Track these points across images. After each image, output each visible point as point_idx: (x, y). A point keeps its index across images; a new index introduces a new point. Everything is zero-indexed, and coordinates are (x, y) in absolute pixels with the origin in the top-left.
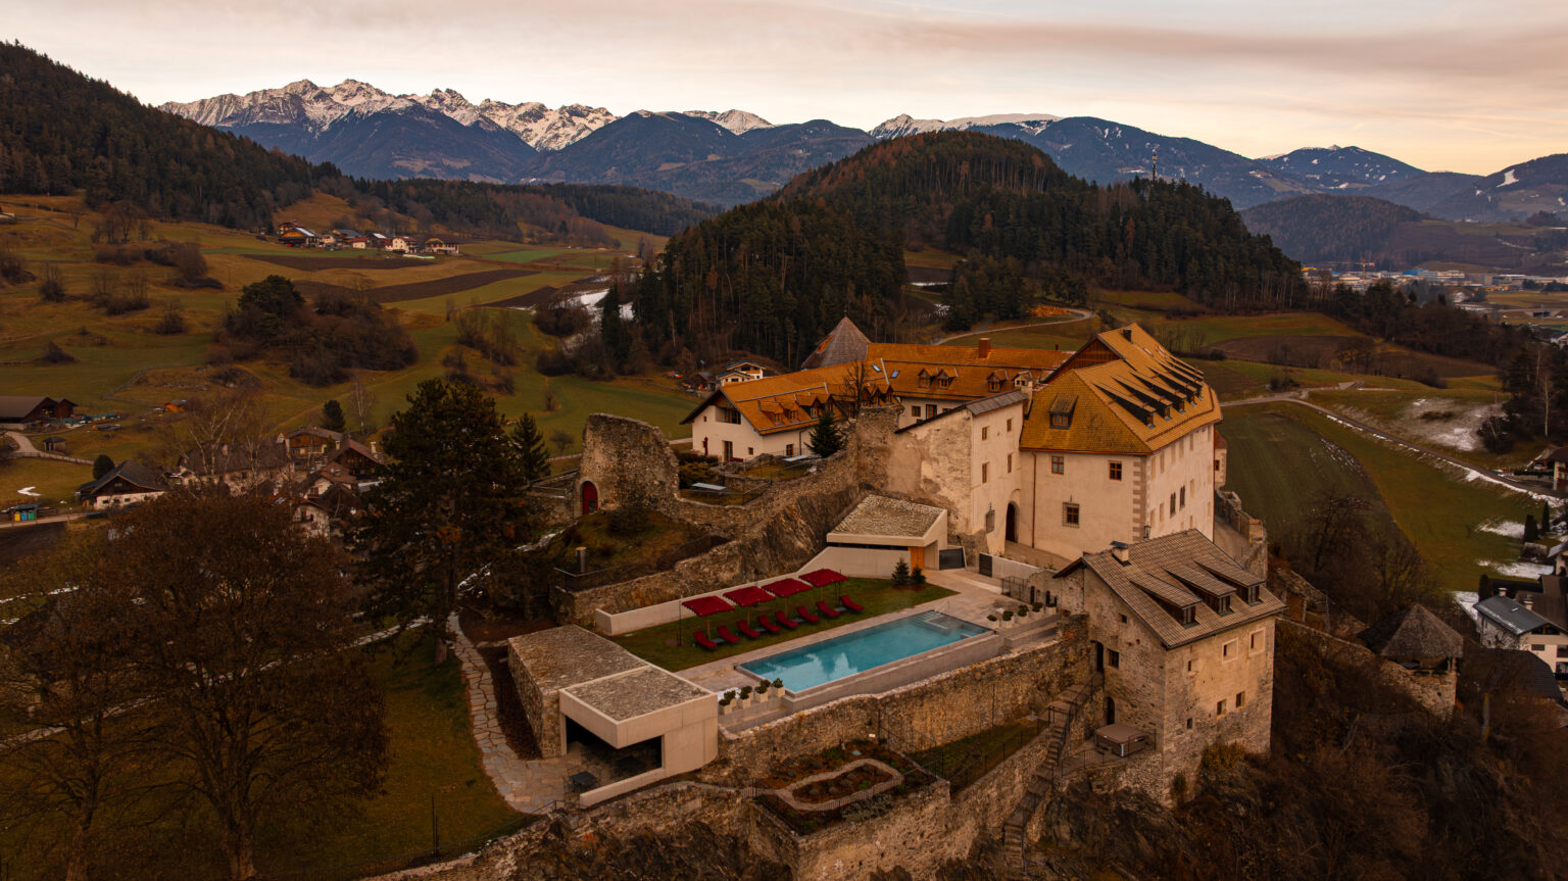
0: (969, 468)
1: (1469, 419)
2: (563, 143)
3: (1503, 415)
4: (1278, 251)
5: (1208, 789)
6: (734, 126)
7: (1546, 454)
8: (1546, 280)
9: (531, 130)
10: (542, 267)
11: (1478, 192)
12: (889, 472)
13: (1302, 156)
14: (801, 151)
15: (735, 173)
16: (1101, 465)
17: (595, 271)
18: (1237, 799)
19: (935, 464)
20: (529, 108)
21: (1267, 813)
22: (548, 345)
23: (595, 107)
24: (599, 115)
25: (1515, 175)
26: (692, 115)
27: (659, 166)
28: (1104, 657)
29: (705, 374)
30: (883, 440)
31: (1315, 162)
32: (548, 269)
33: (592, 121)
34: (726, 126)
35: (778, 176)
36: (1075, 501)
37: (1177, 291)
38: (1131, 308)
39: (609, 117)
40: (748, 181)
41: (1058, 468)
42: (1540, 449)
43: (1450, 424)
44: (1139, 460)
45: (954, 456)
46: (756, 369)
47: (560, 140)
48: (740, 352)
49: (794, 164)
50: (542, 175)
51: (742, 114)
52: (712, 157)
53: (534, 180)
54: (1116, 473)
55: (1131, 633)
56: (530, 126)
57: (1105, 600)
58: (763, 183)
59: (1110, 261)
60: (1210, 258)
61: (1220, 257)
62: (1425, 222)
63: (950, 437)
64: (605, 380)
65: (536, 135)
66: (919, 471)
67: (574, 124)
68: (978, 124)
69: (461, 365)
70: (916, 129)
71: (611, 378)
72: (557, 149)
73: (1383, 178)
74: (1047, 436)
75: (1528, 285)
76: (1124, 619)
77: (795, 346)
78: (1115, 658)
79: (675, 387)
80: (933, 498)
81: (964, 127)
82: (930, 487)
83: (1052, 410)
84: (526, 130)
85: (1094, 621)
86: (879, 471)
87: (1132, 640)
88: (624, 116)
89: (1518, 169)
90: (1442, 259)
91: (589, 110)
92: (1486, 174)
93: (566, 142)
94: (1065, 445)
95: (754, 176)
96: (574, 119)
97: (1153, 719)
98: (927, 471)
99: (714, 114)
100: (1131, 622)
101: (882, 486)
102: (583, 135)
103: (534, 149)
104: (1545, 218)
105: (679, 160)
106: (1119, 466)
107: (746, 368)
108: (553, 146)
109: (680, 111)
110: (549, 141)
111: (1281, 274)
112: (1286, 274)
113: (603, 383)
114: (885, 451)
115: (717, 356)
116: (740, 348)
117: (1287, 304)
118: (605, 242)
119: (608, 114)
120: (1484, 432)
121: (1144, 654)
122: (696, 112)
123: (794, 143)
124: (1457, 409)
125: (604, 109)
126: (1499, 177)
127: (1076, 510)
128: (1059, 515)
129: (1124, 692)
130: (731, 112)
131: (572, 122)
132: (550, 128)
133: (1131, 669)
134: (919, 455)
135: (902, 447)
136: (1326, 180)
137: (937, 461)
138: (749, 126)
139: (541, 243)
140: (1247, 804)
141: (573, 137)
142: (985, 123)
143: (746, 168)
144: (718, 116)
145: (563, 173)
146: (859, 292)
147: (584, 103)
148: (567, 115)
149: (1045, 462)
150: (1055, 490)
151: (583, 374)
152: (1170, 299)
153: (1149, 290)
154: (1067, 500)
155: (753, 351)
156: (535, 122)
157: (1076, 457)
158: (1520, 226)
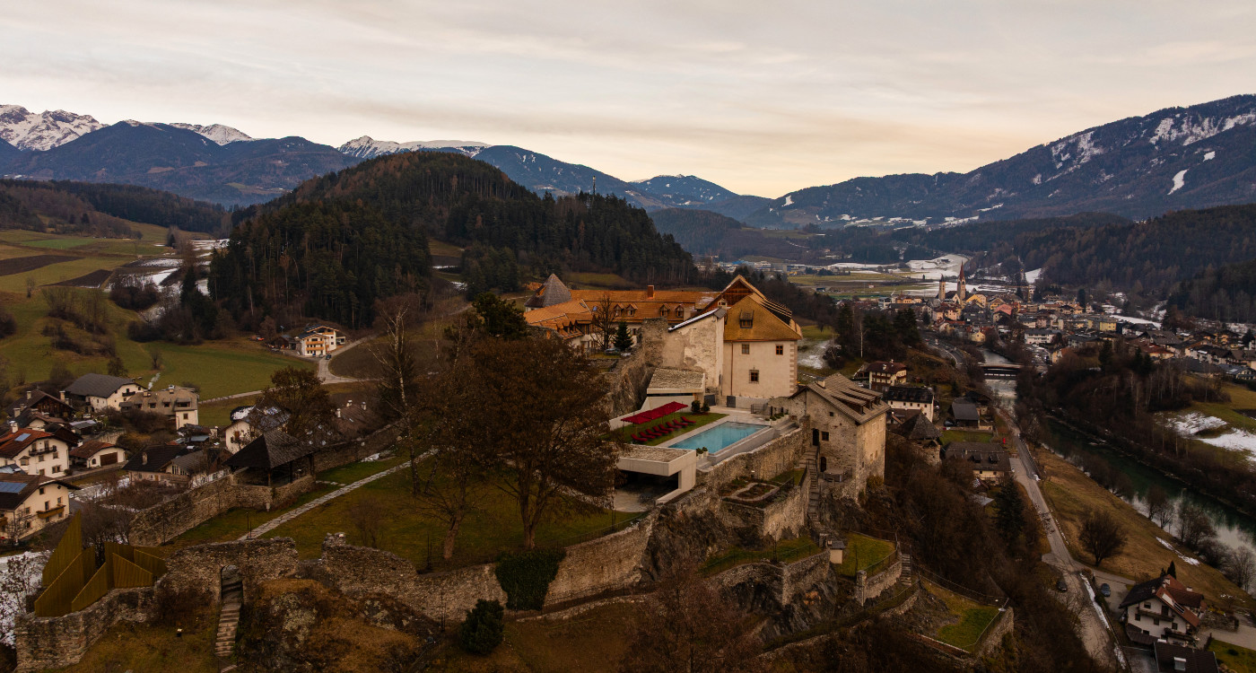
0: (715, 349)
1: (817, 349)
2: (47, 145)
3: (838, 346)
4: (678, 245)
5: (872, 497)
6: (218, 138)
7: (863, 368)
8: (818, 268)
9: (12, 131)
10: (85, 254)
11: (771, 210)
12: (663, 356)
13: (659, 181)
14: (280, 162)
15: (221, 178)
16: (772, 347)
17: (136, 257)
18: (885, 500)
19: (693, 349)
20: (8, 110)
21: (900, 505)
22: (131, 317)
23: (80, 114)
24: (84, 121)
25: (792, 199)
26: (178, 126)
27: (149, 169)
28: (817, 436)
29: (286, 337)
30: (660, 337)
31: (668, 185)
32: (91, 255)
33: (78, 127)
34: (211, 137)
35: (260, 181)
36: (756, 369)
37: (614, 272)
38: (586, 284)
39: (95, 124)
40: (234, 185)
41: (746, 350)
42: (859, 365)
43: (807, 353)
44: (793, 343)
45: (705, 343)
46: (329, 331)
47: (44, 141)
48: (311, 319)
49: (275, 173)
50: (29, 173)
51: (224, 128)
52: (198, 164)
53: (20, 176)
54: (779, 351)
55: (837, 420)
56: (10, 127)
57: (820, 406)
58: (248, 187)
59: (569, 251)
60: (636, 250)
61: (643, 250)
62: (744, 229)
63: (703, 332)
64: (194, 344)
65: (18, 135)
66: (683, 353)
67: (59, 128)
68: (427, 146)
69: (61, 334)
70: (376, 149)
71: (199, 343)
72: (41, 149)
73: (711, 198)
74: (739, 333)
75: (809, 271)
76: (832, 414)
77: (357, 313)
78: (826, 436)
79: (260, 347)
80: (691, 368)
81: (415, 149)
82: (690, 362)
83: (741, 317)
84: (6, 130)
85: (813, 417)
86: (657, 355)
87: (838, 424)
88: (111, 124)
89: (793, 195)
90: (756, 253)
91: (74, 116)
92: (775, 198)
93: (51, 144)
94: (751, 337)
95: (239, 181)
96: (59, 123)
97: (849, 463)
98: (688, 352)
99: (199, 127)
100: (836, 415)
101: (659, 363)
102: (69, 139)
103: (16, 148)
104: (812, 228)
105: (168, 165)
106: (782, 347)
107: (322, 331)
108: (37, 146)
109: (167, 123)
110: (33, 141)
111: (681, 261)
112: (684, 261)
113: (192, 346)
114: (661, 343)
115: (293, 323)
116: (312, 316)
117: (685, 282)
118: (128, 233)
119: (93, 121)
120: (827, 357)
121: (844, 431)
122: (182, 125)
123: (274, 155)
124: (809, 344)
125: (90, 116)
126: (782, 199)
127: (757, 374)
128: (748, 377)
129: (832, 452)
130: (214, 126)
131: (57, 126)
132: (33, 129)
133: (836, 439)
134: (682, 344)
135: (672, 341)
136: (676, 198)
137: (694, 346)
138: (231, 139)
139: (64, 233)
140: (891, 502)
141: (58, 141)
142: (431, 146)
143: (232, 174)
144: (202, 129)
145: (51, 172)
146: (404, 272)
147: (69, 110)
148: (51, 119)
149: (738, 348)
150: (744, 364)
151: (171, 340)
152: (611, 278)
153: (597, 272)
154: (752, 368)
155: (324, 318)
156: (16, 123)
157: (757, 344)
158: (799, 233)
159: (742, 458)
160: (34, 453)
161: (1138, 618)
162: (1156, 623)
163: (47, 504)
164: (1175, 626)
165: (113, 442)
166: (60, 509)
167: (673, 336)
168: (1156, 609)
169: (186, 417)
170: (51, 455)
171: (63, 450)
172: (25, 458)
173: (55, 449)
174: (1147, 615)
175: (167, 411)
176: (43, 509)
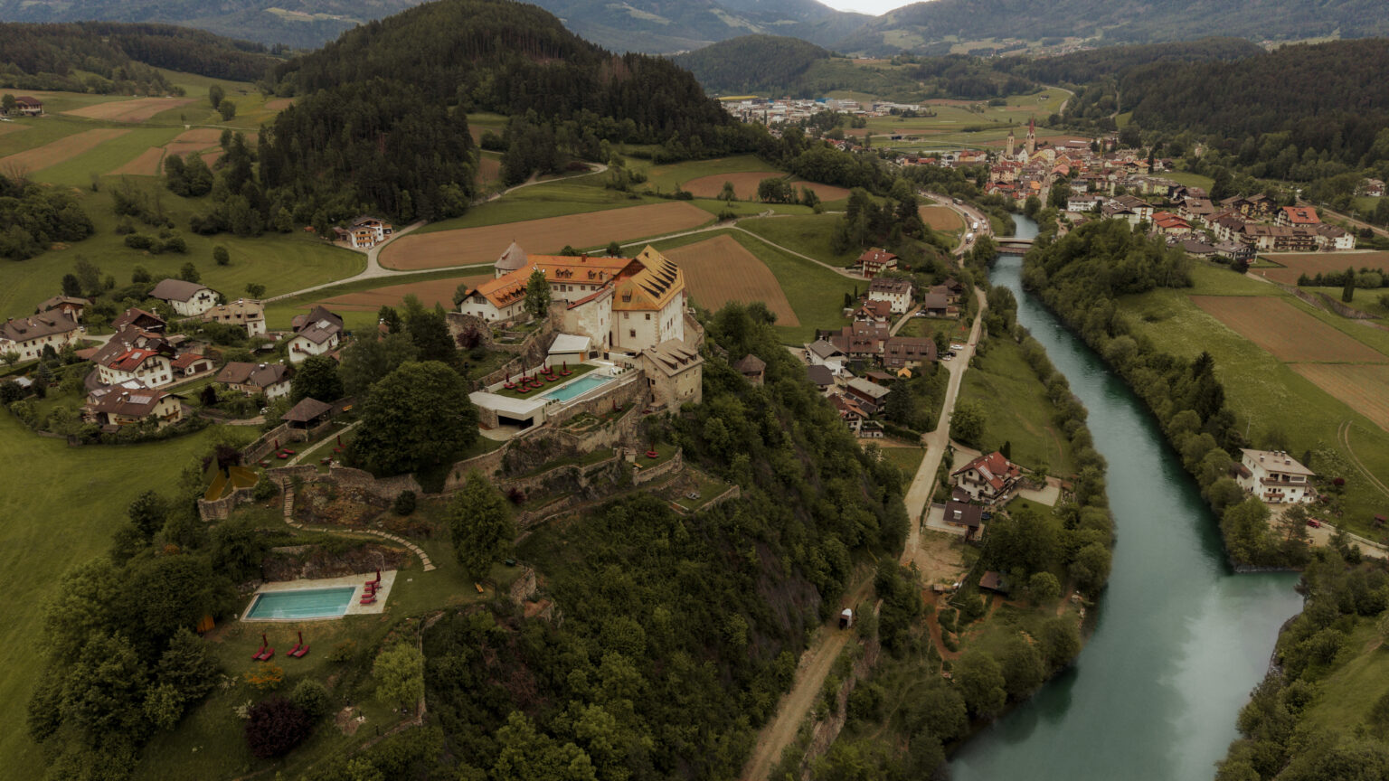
8: (904, 108)
12: (566, 325)
16: (642, 315)
19: (584, 321)
25: (894, 18)
28: (650, 382)
29: (338, 229)
30: (562, 312)
36: (634, 329)
41: (626, 316)
44: (655, 312)
45: (590, 317)
46: (376, 222)
54: (648, 317)
55: (658, 374)
57: (649, 364)
62: (832, 59)
63: (589, 310)
66: (577, 323)
69: (132, 231)
74: (622, 305)
75: (894, 111)
76: (656, 370)
78: (654, 382)
80: (583, 333)
82: (583, 330)
83: (622, 295)
85: (646, 371)
86: (562, 325)
87: (659, 376)
89: (896, 13)
94: (629, 309)
97: (666, 399)
98: (581, 323)
101: (562, 330)
106: (649, 315)
107: (369, 223)
114: (563, 318)
115: (344, 215)
118: (169, 90)
121: (663, 380)
127: (634, 332)
128: (629, 334)
129: (657, 393)
133: (659, 385)
134: (576, 318)
135: (570, 316)
137: (584, 319)
139: (105, 92)
149: (621, 315)
150: (626, 325)
154: (631, 329)
157: (633, 313)
159: (583, 403)
160: (146, 367)
161: (964, 483)
162: (975, 486)
163: (167, 410)
164: (986, 489)
165: (200, 352)
166: (175, 414)
167: (570, 312)
168: (975, 477)
169: (255, 326)
170: (159, 368)
171: (166, 364)
172: (140, 371)
173: (160, 363)
174: (969, 480)
175: (240, 321)
176: (165, 414)
